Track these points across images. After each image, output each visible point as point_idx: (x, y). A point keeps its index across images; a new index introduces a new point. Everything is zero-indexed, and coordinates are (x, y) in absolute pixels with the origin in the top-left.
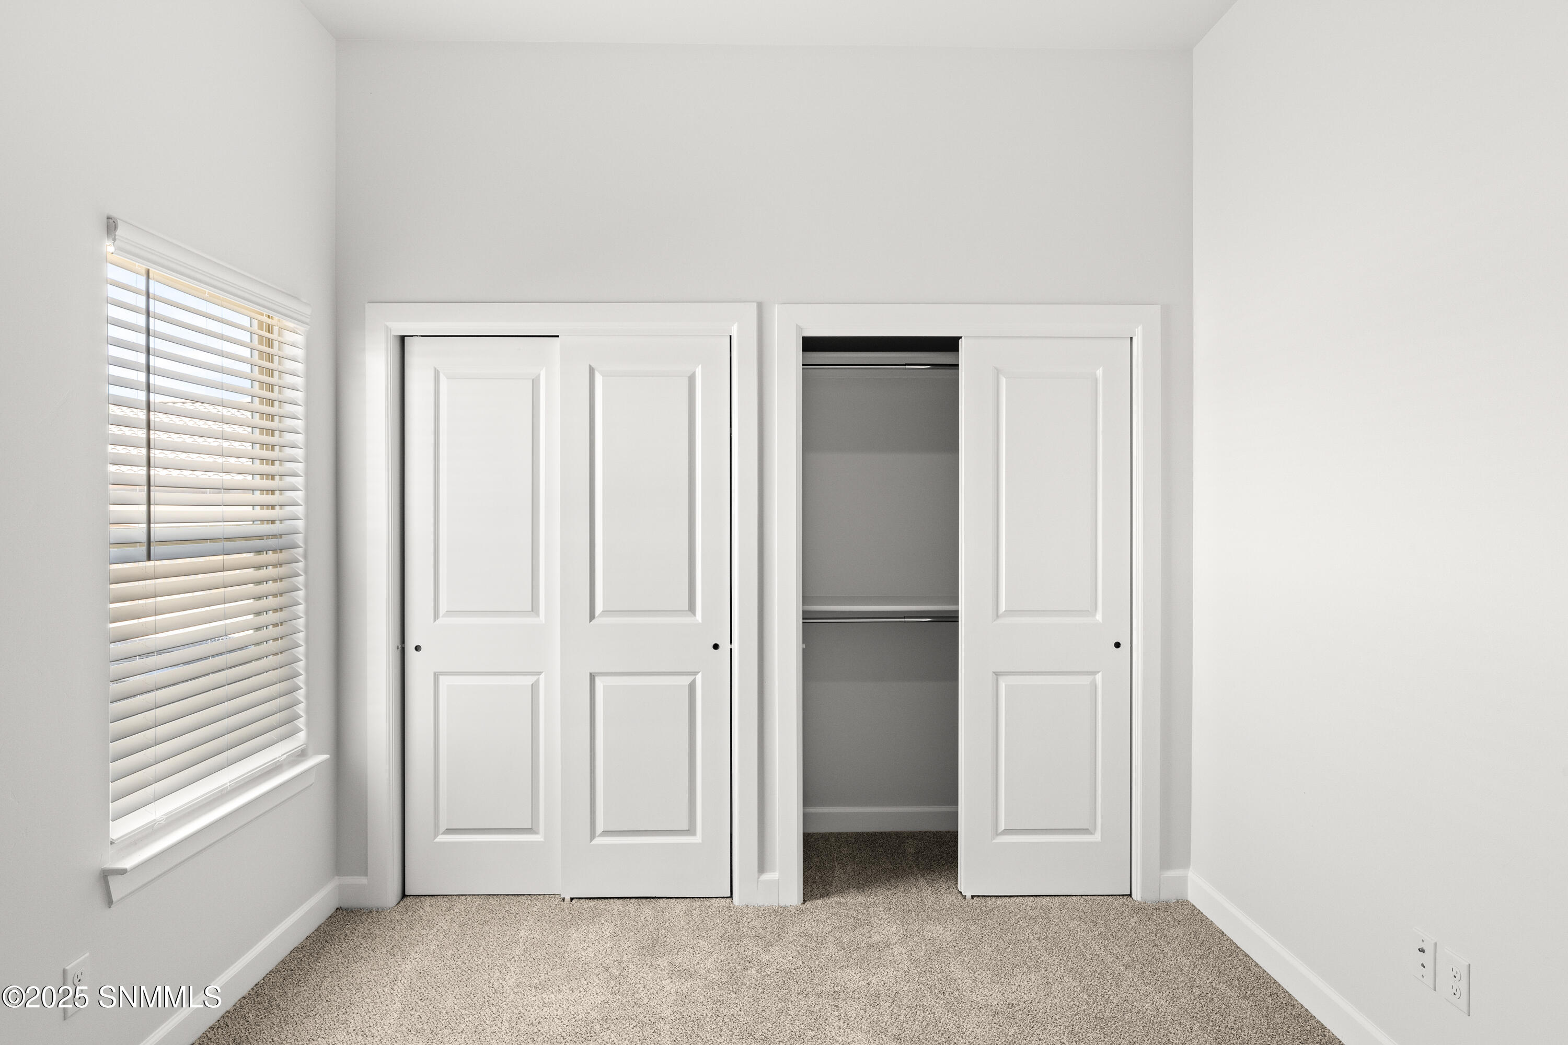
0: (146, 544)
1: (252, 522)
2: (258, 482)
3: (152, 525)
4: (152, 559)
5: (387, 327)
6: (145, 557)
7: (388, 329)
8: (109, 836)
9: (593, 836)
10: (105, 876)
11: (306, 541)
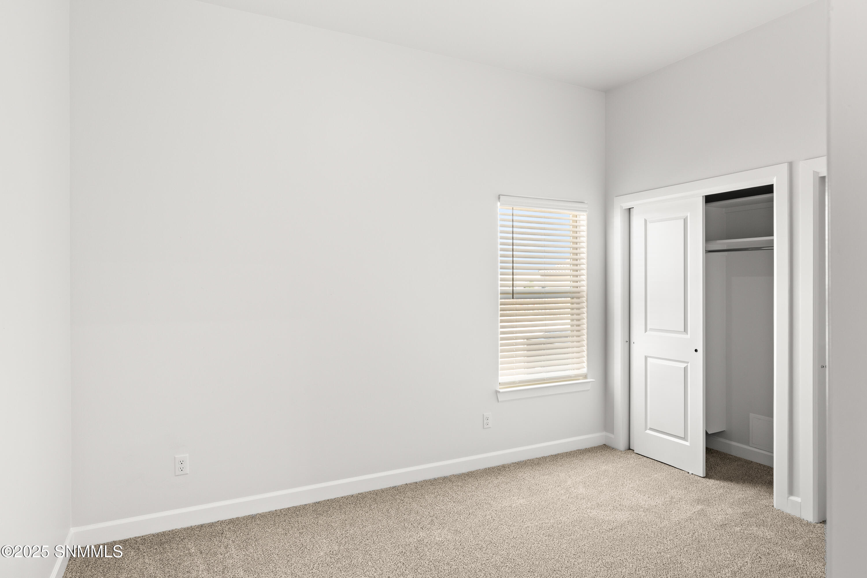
0: (512, 294)
1: (570, 287)
2: (572, 273)
3: (514, 288)
4: (514, 298)
5: (621, 206)
6: (512, 298)
7: (621, 207)
8: (498, 380)
9: (646, 429)
10: (497, 392)
11: (587, 295)
